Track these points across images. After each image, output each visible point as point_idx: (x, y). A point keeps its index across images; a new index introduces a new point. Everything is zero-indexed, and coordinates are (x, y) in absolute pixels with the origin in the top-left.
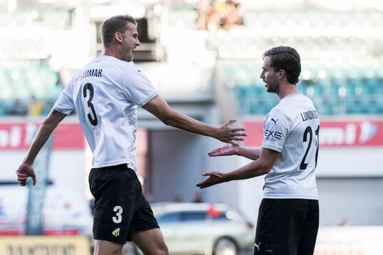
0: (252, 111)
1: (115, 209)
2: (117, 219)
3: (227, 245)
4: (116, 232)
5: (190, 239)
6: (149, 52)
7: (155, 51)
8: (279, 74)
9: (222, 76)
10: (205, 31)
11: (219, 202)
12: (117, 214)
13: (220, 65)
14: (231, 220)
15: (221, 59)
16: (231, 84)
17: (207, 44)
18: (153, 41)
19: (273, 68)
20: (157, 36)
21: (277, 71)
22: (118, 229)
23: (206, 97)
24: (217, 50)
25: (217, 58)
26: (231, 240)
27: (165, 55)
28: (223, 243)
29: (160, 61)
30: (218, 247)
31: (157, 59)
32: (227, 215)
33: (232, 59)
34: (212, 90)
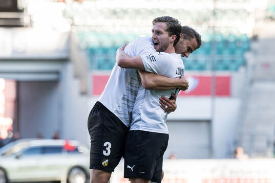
0: (100, 67)
1: (105, 145)
2: (107, 152)
3: (78, 173)
4: (105, 163)
5: (49, 168)
6: (18, 19)
7: (23, 19)
8: (171, 38)
9: (76, 39)
10: (63, 3)
11: (73, 139)
12: (107, 149)
13: (74, 30)
14: (81, 153)
15: (75, 25)
16: (83, 46)
17: (64, 14)
18: (21, 11)
19: (167, 33)
20: (25, 7)
21: (170, 35)
22: (107, 161)
23: (63, 55)
24: (72, 18)
25: (72, 25)
26: (81, 168)
27: (31, 22)
28: (75, 171)
29: (27, 26)
30: (71, 175)
31: (24, 25)
32: (79, 149)
33: (84, 26)
34: (68, 49)
